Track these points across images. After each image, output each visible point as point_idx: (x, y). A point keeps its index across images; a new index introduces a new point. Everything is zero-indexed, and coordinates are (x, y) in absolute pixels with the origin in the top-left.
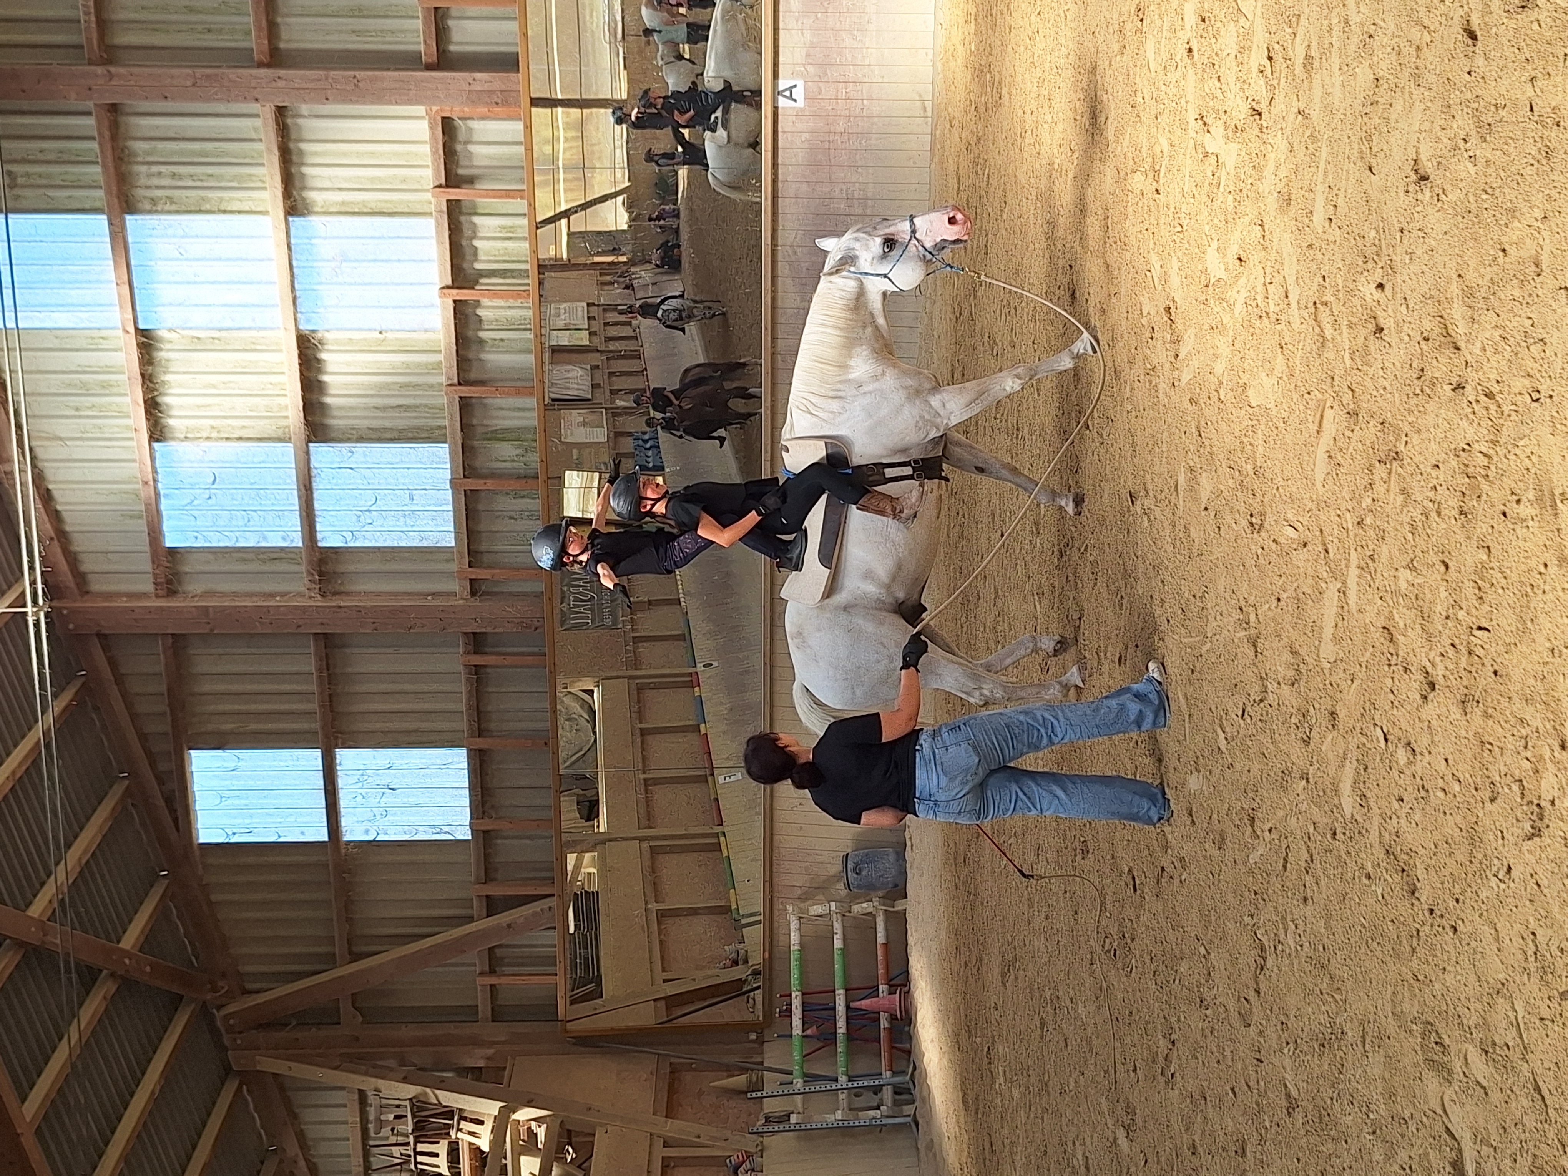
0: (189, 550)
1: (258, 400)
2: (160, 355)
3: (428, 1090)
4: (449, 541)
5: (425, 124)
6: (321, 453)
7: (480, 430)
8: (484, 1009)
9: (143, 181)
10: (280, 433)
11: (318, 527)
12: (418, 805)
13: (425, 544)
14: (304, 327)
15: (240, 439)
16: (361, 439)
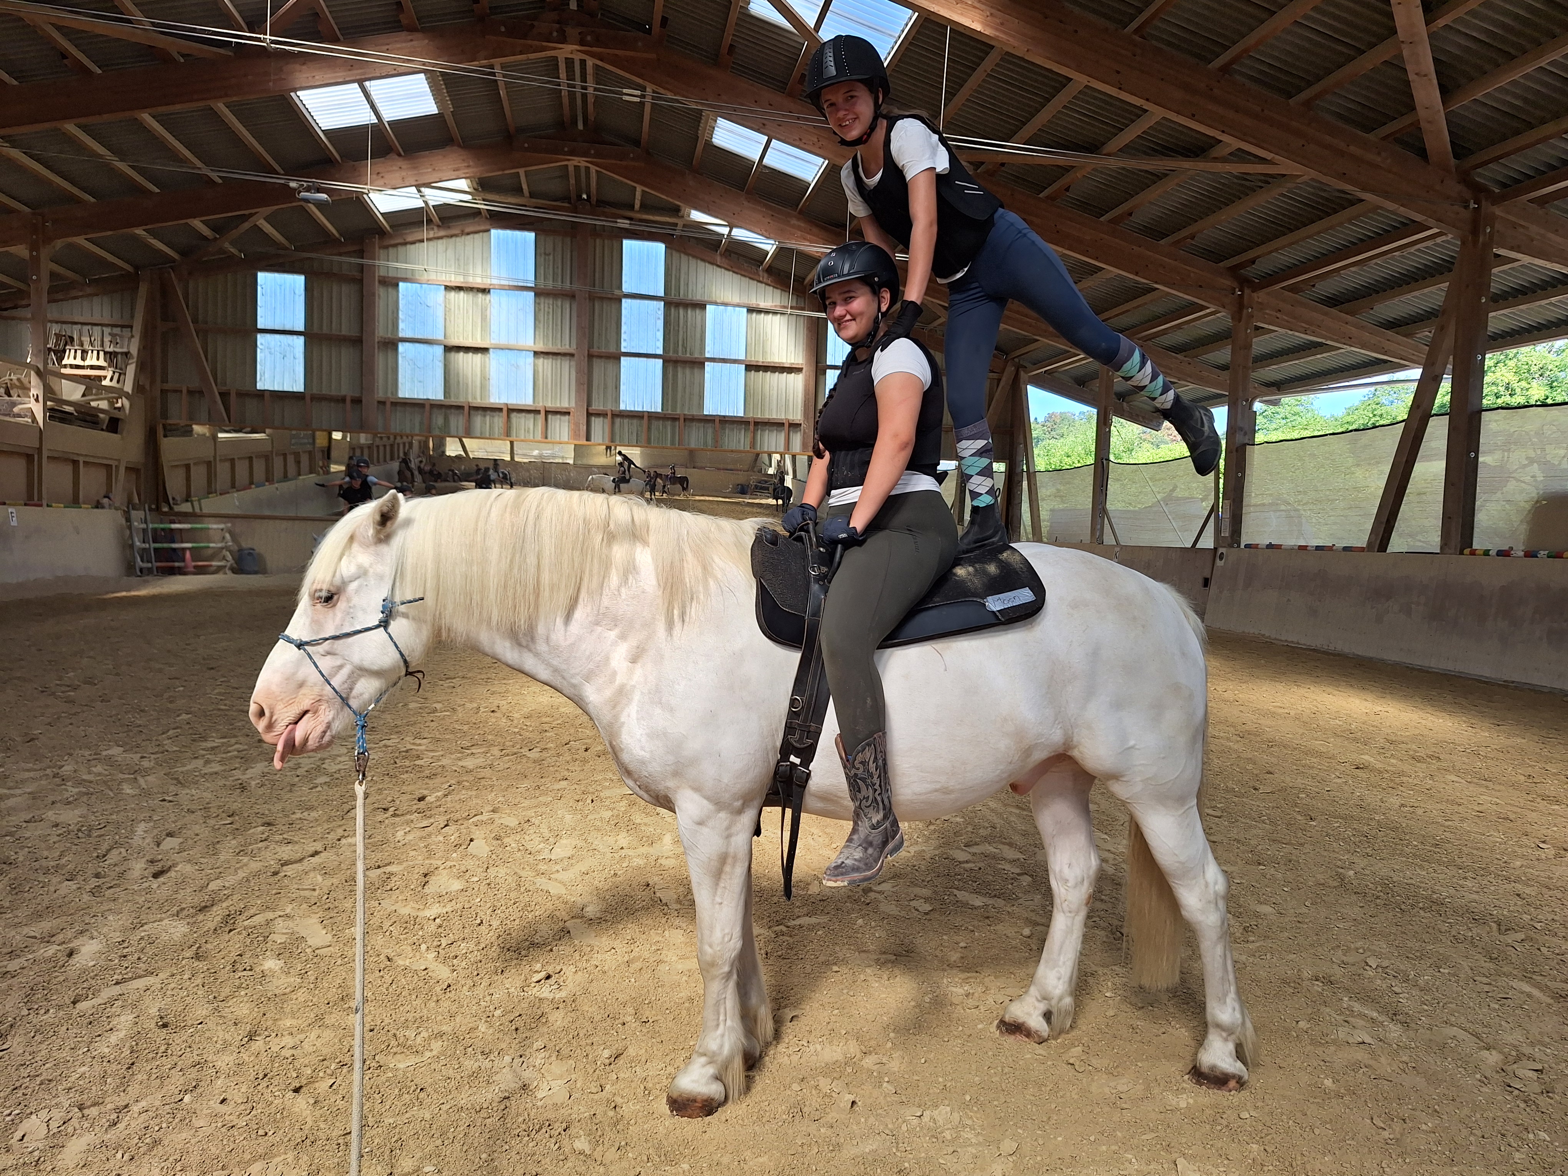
0: (398, 291)
1: (462, 328)
2: (480, 295)
3: (135, 360)
4: (401, 395)
5: (567, 405)
6: (440, 350)
7: (448, 411)
8: (166, 386)
9: (547, 301)
10: (448, 334)
11: (407, 344)
12: (275, 368)
13: (400, 385)
14: (491, 350)
15: (445, 319)
16: (445, 365)
